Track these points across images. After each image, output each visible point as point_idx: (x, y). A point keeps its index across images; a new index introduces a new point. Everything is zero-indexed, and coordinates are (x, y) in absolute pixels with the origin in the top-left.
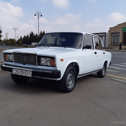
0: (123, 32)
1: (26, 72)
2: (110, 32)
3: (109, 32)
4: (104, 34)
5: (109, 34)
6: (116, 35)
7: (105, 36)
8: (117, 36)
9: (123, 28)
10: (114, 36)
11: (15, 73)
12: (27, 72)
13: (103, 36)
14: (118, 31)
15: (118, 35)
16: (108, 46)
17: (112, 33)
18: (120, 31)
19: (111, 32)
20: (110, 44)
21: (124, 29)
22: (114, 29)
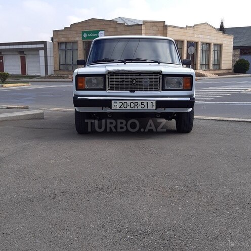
0: (84, 40)
1: (142, 103)
2: (55, 40)
3: (52, 39)
4: (42, 46)
5: (54, 45)
6: (69, 47)
7: (45, 49)
8: (72, 49)
9: (83, 33)
10: (66, 50)
11: (118, 107)
12: (145, 102)
13: (41, 49)
14: (73, 39)
15: (75, 47)
16: (53, 73)
17: (60, 44)
18: (77, 39)
19: (57, 40)
20: (57, 68)
21: (85, 35)
22: (63, 33)
